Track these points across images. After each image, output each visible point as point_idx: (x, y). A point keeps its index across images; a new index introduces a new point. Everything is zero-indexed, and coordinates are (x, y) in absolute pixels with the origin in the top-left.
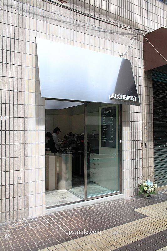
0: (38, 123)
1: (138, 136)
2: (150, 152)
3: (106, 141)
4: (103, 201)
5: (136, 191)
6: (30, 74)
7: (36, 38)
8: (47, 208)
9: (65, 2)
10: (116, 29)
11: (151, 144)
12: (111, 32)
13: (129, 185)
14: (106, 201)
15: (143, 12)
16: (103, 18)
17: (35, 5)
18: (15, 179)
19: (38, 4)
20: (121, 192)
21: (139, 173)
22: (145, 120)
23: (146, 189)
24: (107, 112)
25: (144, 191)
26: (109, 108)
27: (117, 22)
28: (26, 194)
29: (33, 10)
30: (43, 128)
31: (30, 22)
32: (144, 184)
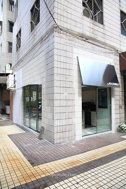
0: (79, 96)
1: (118, 102)
2: (123, 111)
3: (101, 105)
4: (104, 134)
5: (117, 129)
6: (75, 73)
7: (77, 57)
8: (82, 136)
9: (88, 39)
10: (108, 51)
11: (123, 107)
12: (106, 53)
13: (114, 126)
14: (105, 133)
15: (118, 42)
16: (103, 46)
17: (77, 42)
18: (71, 122)
20: (111, 130)
21: (118, 121)
22: (120, 95)
23: (123, 128)
24: (102, 91)
25: (122, 129)
26: (103, 89)
27: (108, 48)
28: (74, 129)
29: (76, 44)
30: (81, 98)
31: (75, 50)
32: (122, 126)
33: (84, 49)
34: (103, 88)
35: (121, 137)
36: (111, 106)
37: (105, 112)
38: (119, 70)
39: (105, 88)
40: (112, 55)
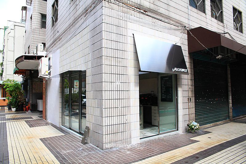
0: (135, 86)
1: (186, 94)
2: (192, 105)
3: (165, 97)
4: (169, 135)
5: (186, 129)
6: (130, 56)
7: (133, 34)
8: (140, 139)
9: (147, 12)
10: (173, 27)
11: (193, 99)
12: (170, 29)
13: (182, 125)
15: (186, 16)
16: (166, 21)
17: (132, 15)
18: (125, 120)
19: (134, 14)
20: (178, 130)
21: (187, 118)
22: (189, 84)
23: (193, 127)
24: (166, 79)
25: (193, 129)
27: (173, 23)
28: (130, 129)
29: (132, 17)
30: (138, 89)
31: (130, 25)
32: (192, 124)
33: (142, 24)
34: (167, 75)
35: (191, 139)
36: (177, 99)
37: (170, 107)
38: (187, 52)
39: (169, 75)
40: (178, 33)
